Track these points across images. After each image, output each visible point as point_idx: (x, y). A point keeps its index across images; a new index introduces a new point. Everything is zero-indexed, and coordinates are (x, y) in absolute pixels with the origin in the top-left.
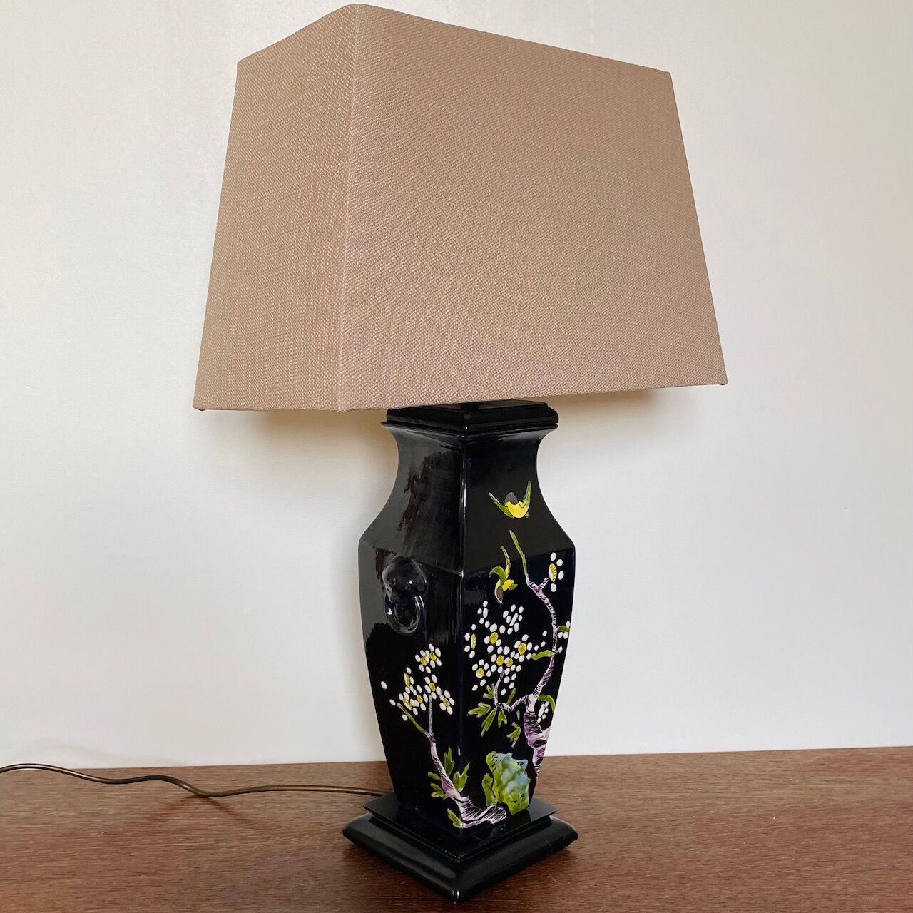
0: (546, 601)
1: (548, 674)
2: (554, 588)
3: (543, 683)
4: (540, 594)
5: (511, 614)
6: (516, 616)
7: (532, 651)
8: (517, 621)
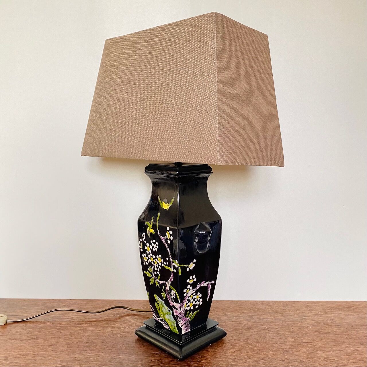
0: (166, 246)
1: (172, 278)
2: (169, 242)
3: (170, 281)
4: (164, 241)
5: (154, 243)
6: (155, 245)
7: (163, 263)
8: (156, 247)
